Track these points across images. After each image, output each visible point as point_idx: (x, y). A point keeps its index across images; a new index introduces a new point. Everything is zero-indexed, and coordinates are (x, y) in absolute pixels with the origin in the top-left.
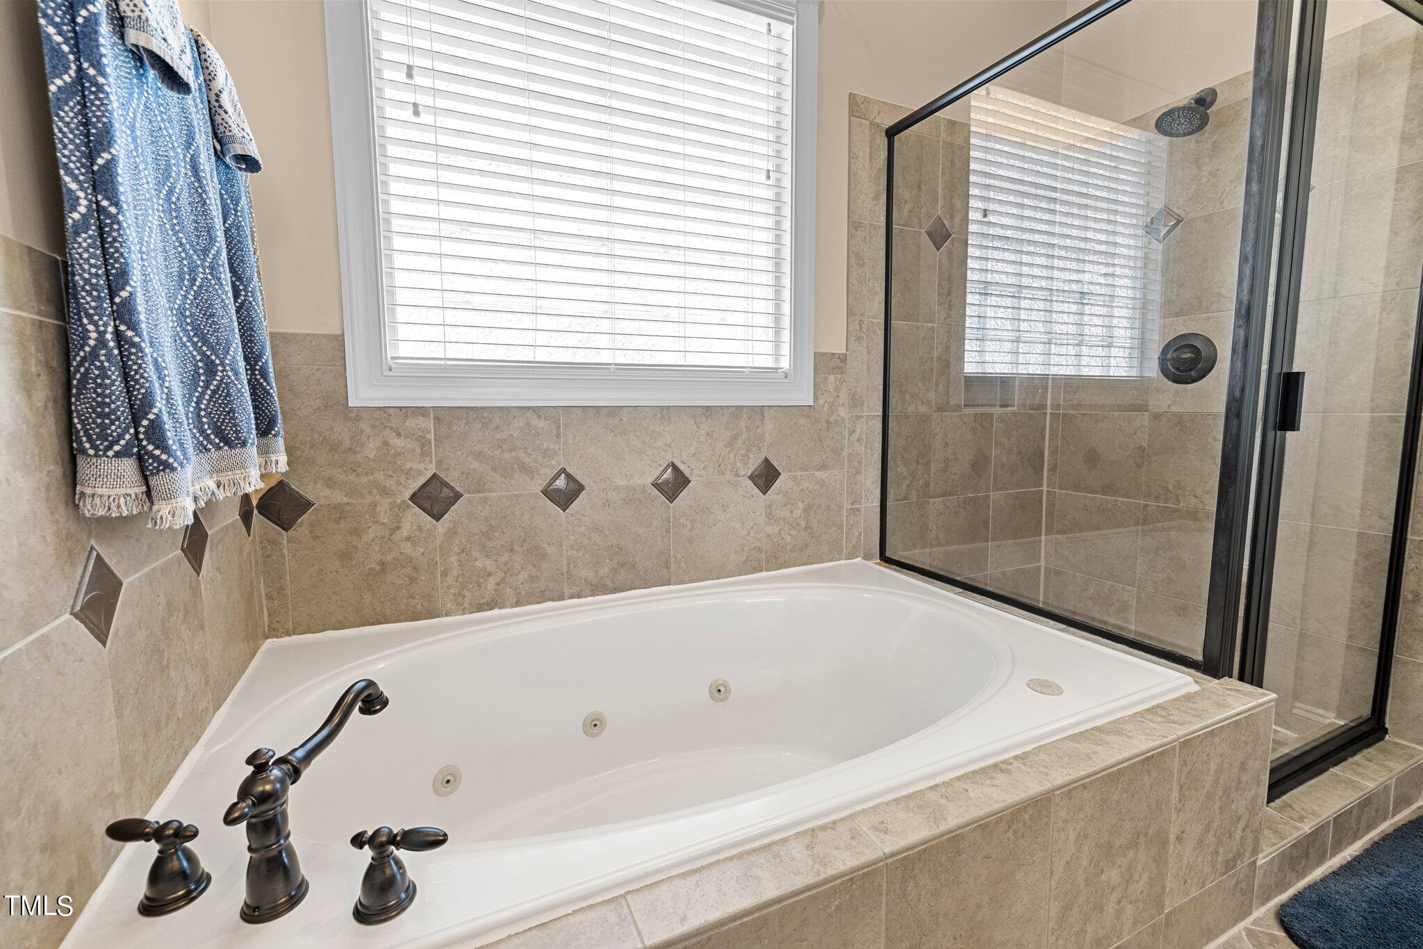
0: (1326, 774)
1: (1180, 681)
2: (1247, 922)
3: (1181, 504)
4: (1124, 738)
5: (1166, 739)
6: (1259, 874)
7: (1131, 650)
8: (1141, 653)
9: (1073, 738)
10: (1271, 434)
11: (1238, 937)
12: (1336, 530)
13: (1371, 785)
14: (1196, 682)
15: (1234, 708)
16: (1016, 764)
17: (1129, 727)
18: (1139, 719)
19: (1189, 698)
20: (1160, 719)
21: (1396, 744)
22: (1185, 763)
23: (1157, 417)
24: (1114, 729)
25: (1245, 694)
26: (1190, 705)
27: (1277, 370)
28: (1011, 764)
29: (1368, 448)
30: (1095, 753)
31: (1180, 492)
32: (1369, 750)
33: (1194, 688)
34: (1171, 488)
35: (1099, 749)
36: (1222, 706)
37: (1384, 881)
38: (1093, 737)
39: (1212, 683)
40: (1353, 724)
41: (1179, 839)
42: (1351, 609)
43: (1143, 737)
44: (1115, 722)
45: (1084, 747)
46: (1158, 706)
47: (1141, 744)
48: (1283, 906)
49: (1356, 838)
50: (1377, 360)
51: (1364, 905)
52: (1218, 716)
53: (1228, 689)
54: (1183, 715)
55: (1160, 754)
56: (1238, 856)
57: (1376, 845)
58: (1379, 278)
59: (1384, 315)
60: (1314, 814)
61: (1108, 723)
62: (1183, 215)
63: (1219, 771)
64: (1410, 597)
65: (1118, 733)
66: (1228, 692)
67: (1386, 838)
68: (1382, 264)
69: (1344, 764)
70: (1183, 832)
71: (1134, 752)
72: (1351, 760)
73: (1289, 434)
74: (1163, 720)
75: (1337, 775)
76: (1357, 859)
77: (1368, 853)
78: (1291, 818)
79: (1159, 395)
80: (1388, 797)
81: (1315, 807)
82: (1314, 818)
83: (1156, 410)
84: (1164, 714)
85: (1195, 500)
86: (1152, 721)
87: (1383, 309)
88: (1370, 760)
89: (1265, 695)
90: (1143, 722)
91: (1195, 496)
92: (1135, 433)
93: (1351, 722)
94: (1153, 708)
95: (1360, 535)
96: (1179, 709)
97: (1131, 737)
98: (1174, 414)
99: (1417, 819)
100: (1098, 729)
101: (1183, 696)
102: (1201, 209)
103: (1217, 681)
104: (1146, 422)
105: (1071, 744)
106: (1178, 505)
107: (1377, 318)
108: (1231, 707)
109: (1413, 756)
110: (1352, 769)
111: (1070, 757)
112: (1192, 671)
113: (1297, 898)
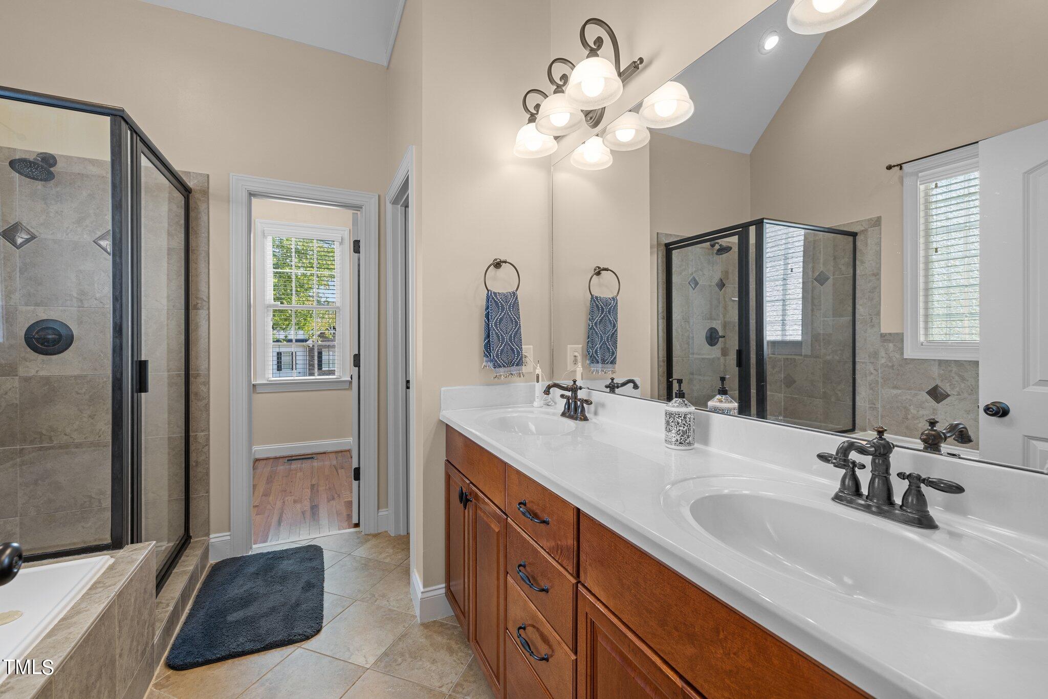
0: (172, 575)
1: (101, 562)
2: (153, 682)
3: (55, 442)
4: (85, 613)
5: (110, 598)
6: (156, 648)
7: (56, 560)
8: (64, 558)
9: (49, 635)
10: (135, 395)
11: (152, 693)
12: (157, 438)
13: (191, 568)
14: (112, 557)
15: (138, 560)
16: (13, 680)
17: (83, 605)
18: (87, 597)
19: (111, 568)
20: (100, 589)
21: (196, 541)
22: (121, 606)
23: (27, 380)
24: (75, 611)
25: (140, 549)
26: (114, 571)
27: (135, 359)
28: (8, 683)
29: (169, 391)
30: (70, 633)
31: (52, 433)
32: (186, 551)
33: (112, 561)
34: (44, 432)
35: (72, 629)
36: (133, 562)
37: (205, 610)
38: (63, 626)
39: (120, 553)
40: (178, 542)
41: (121, 656)
42: (169, 479)
43: (96, 605)
44: (72, 608)
45: (60, 636)
46: (95, 583)
47: (97, 609)
48: (168, 658)
49: (189, 599)
50: (168, 344)
51: (201, 627)
52: (132, 568)
53: (132, 551)
54: (113, 579)
55: (108, 609)
56: (147, 644)
57: (198, 596)
58: (164, 302)
59: (169, 321)
60: (173, 598)
61: (68, 612)
62: (36, 234)
63: (136, 600)
64: (194, 464)
65: (79, 613)
66: (131, 553)
67: (200, 591)
68: (166, 295)
69: (178, 565)
70: (122, 650)
71: (95, 616)
72: (180, 561)
73: (143, 394)
74: (103, 588)
75: (176, 572)
76: (192, 609)
77: (196, 603)
78: (163, 608)
79: (28, 363)
80: (198, 570)
81: (172, 595)
82: (173, 601)
83: (26, 375)
84: (101, 585)
85: (65, 437)
86: (97, 594)
87: (168, 319)
88: (188, 556)
89: (150, 544)
90: (91, 597)
91: (65, 434)
92: (6, 393)
93: (177, 541)
94: (92, 586)
95: (169, 438)
96: (108, 577)
97: (88, 610)
98: (42, 378)
99: (210, 573)
100: (63, 619)
101: (108, 569)
102: (51, 234)
103: (122, 550)
104: (16, 384)
105: (49, 640)
106: (52, 443)
107: (166, 323)
108: (136, 560)
109: (204, 544)
110: (182, 565)
111: (54, 647)
112: (105, 552)
113: (172, 649)
